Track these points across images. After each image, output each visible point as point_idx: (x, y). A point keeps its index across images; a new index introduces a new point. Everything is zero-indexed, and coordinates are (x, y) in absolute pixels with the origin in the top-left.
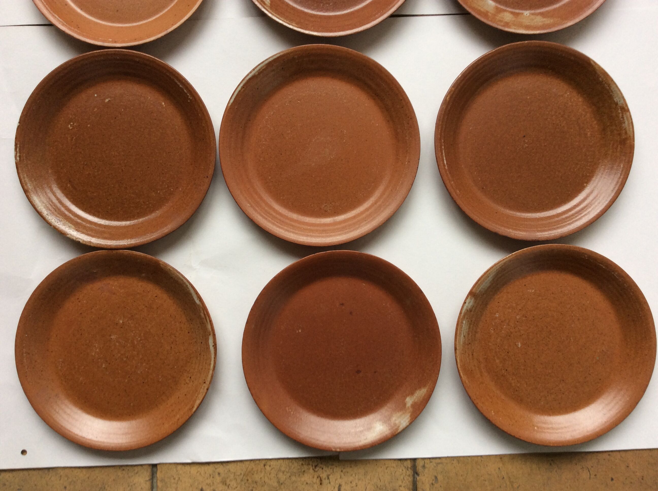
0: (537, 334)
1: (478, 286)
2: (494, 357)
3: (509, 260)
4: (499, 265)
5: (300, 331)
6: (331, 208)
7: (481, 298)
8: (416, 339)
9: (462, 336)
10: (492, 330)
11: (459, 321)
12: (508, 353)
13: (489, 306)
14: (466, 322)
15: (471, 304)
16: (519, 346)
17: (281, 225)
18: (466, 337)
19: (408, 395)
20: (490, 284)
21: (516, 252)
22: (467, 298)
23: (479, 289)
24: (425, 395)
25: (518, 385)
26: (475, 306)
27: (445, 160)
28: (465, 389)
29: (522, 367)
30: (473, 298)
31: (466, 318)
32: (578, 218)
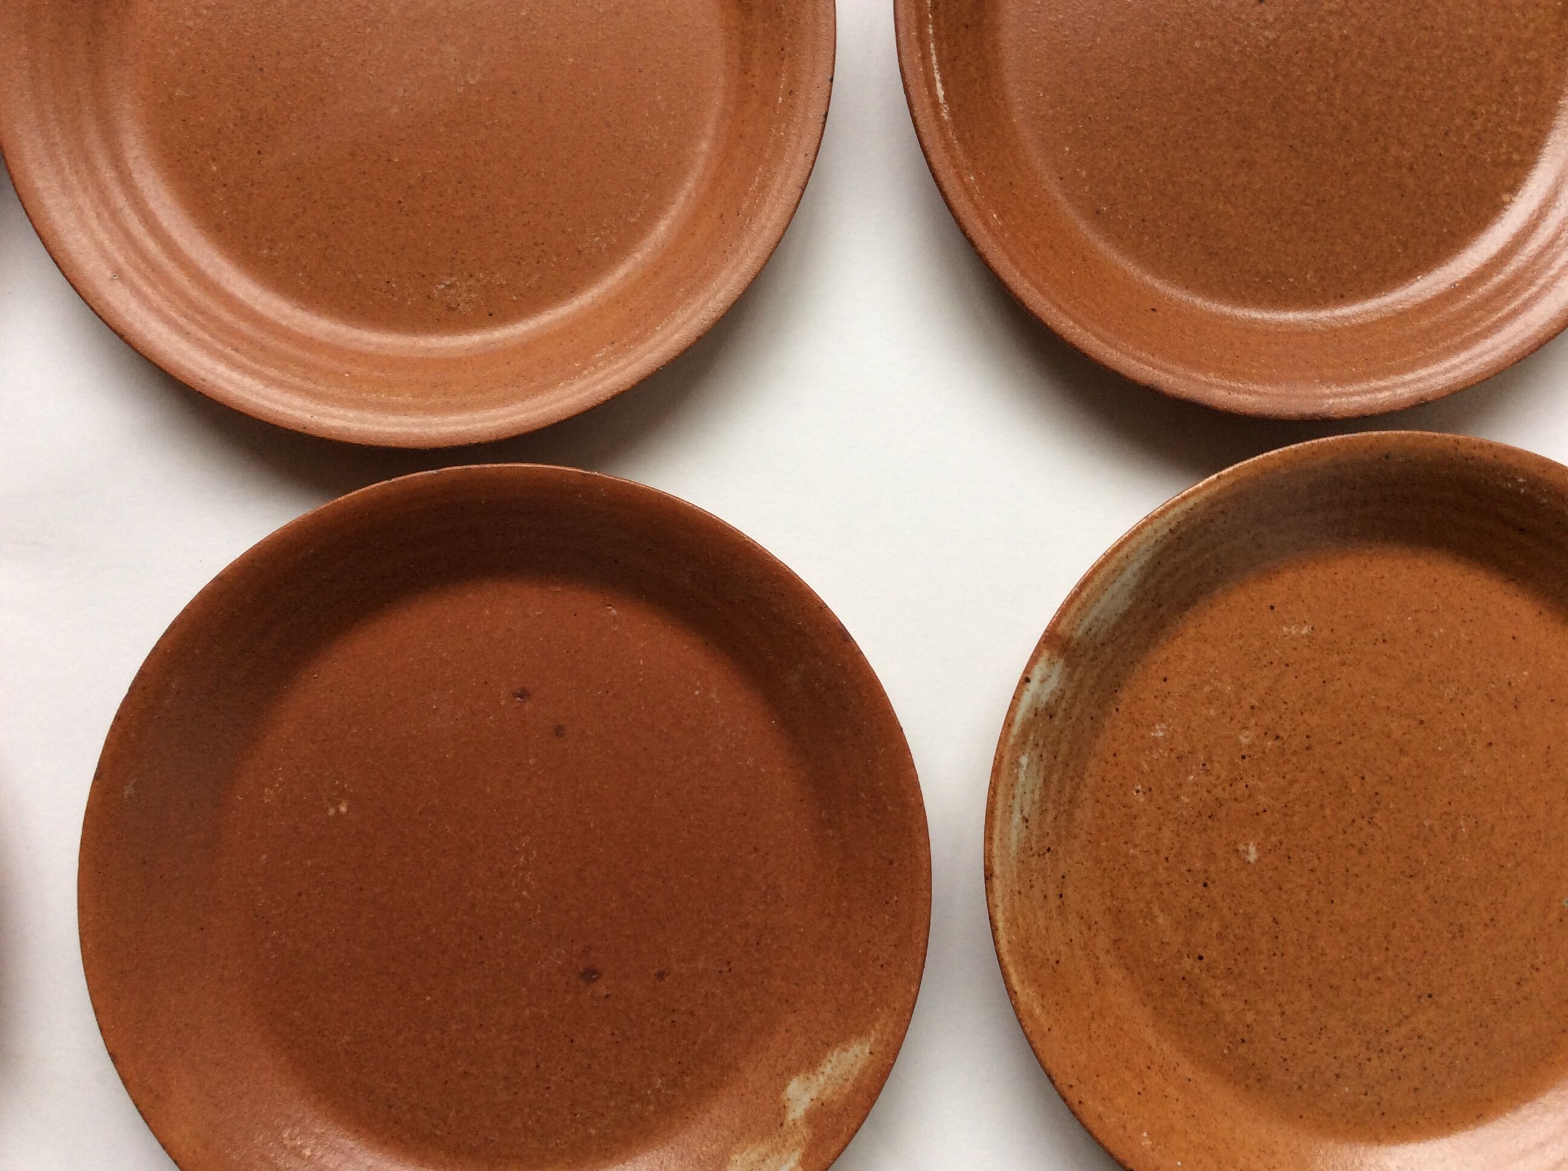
0: (1322, 807)
1: (1079, 609)
2: (1148, 903)
3: (1207, 498)
4: (1163, 520)
5: (343, 809)
6: (473, 295)
7: (1092, 659)
8: (830, 832)
9: (1017, 817)
10: (1138, 791)
11: (1002, 757)
12: (1205, 885)
13: (1124, 696)
14: (1031, 760)
15: (1053, 683)
16: (1253, 856)
17: (255, 360)
18: (1034, 820)
19: (797, 1073)
20: (1130, 602)
21: (1237, 466)
22: (1034, 660)
23: (1086, 623)
24: (863, 1072)
25: (1250, 1017)
26: (1068, 694)
27: (939, 85)
28: (1031, 1043)
29: (1265, 945)
30: (1062, 661)
31: (1030, 744)
32: (1484, 325)
